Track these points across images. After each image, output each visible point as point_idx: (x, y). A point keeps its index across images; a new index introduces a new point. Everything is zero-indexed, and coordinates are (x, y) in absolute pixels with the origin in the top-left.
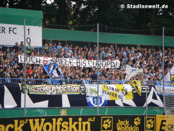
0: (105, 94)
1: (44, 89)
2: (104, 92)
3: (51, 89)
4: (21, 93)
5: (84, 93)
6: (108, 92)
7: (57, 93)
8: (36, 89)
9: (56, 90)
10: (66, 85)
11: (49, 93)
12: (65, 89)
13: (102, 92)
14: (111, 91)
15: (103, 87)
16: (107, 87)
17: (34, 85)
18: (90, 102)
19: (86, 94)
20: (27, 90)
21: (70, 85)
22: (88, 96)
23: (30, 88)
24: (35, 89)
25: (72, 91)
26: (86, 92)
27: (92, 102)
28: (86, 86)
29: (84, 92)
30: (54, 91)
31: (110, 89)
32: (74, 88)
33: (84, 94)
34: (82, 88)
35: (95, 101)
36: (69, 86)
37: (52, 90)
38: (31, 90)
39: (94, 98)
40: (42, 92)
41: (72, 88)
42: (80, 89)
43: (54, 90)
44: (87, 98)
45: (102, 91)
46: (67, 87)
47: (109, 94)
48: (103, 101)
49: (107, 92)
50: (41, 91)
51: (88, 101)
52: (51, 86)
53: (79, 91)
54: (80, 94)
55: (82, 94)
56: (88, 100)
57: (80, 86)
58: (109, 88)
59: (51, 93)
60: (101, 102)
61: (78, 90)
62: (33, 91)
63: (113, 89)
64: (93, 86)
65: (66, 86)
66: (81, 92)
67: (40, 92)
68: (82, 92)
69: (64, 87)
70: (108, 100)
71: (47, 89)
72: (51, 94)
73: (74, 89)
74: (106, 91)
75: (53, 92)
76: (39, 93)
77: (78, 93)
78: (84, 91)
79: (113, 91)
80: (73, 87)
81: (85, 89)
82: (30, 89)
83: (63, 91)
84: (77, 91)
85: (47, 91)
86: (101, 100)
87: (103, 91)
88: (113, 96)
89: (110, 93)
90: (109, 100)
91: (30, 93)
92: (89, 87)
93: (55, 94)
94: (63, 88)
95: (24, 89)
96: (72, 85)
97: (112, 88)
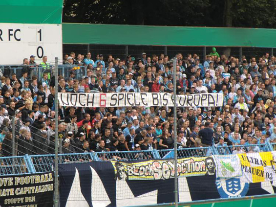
0: (246, 173)
1: (151, 170)
2: (244, 167)
3: (161, 169)
4: (116, 179)
5: (213, 172)
6: (250, 168)
7: (170, 176)
8: (139, 170)
9: (170, 169)
10: (183, 159)
11: (158, 177)
12: (182, 167)
13: (240, 168)
14: (253, 165)
15: (242, 159)
16: (247, 157)
17: (134, 164)
18: (222, 187)
19: (215, 175)
20: (125, 172)
21: (189, 158)
22: (219, 178)
23: (130, 168)
24: (137, 171)
25: (194, 170)
26: (216, 170)
27: (225, 189)
28: (214, 158)
29: (212, 170)
30: (166, 172)
31: (252, 162)
32: (196, 163)
33: (213, 174)
34: (209, 164)
35: (229, 186)
36: (188, 161)
37: (164, 170)
38: (131, 172)
39: (227, 181)
40: (149, 175)
41: (193, 164)
42: (207, 164)
43: (166, 170)
44: (217, 181)
45: (240, 166)
46: (186, 162)
47: (251, 171)
48: (243, 186)
49: (248, 168)
50: (146, 174)
51: (218, 187)
52: (161, 162)
53: (204, 170)
54: (207, 175)
55: (210, 174)
56: (219, 185)
57: (206, 159)
58: (250, 159)
59: (162, 176)
60: (239, 187)
61: (202, 168)
62: (134, 175)
63: (257, 162)
64: (225, 158)
65: (184, 161)
66: (207, 170)
67: (144, 176)
68: (209, 171)
69: (181, 164)
70: (251, 184)
71: (155, 169)
72: (162, 178)
73: (197, 165)
74: (246, 167)
75: (164, 174)
76: (144, 178)
77: (204, 173)
78: (213, 168)
79: (257, 165)
80: (194, 162)
81: (214, 164)
82: (129, 170)
83: (181, 172)
84: (201, 170)
85: (155, 172)
86: (239, 183)
87: (242, 165)
88: (257, 174)
89: (253, 169)
90: (253, 182)
91: (130, 178)
92: (220, 160)
93: (167, 177)
94: (180, 166)
95: (120, 171)
96: (193, 158)
97: (255, 159)
